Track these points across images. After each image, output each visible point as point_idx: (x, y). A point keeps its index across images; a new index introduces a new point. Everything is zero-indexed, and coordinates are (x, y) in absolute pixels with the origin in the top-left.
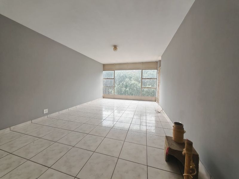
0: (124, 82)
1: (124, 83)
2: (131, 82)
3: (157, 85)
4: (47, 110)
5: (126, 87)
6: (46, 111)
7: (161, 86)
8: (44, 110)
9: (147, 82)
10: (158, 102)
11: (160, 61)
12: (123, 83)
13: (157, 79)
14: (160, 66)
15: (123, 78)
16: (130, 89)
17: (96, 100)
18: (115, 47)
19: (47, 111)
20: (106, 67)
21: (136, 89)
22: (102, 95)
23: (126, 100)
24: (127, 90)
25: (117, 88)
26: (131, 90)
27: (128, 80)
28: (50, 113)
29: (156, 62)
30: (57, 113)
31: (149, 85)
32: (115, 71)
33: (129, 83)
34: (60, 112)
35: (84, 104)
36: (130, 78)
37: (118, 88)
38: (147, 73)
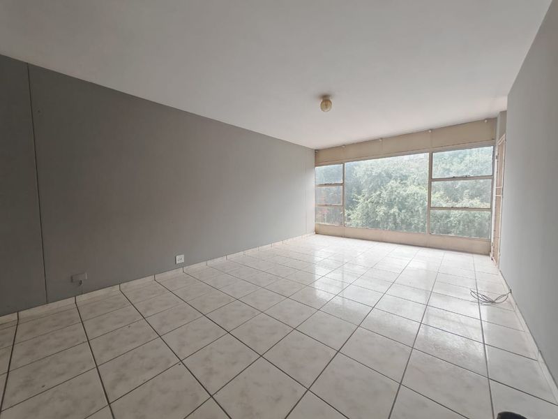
0: (384, 191)
1: (385, 194)
2: (405, 191)
3: (494, 198)
4: (182, 256)
5: (390, 204)
6: (180, 259)
7: (504, 203)
8: (177, 257)
9: (464, 188)
10: (495, 258)
11: (504, 113)
12: (380, 195)
13: (492, 177)
14: (503, 131)
15: (380, 181)
16: (400, 210)
17: (295, 239)
18: (326, 100)
19: (183, 259)
20: (320, 156)
21: (420, 209)
22: (312, 225)
23: (376, 243)
24: (392, 211)
25: (362, 208)
26: (403, 211)
27: (394, 185)
28: (188, 262)
29: (491, 121)
30: (203, 264)
31: (472, 197)
32: (346, 164)
33: (399, 193)
34: (210, 263)
35: (265, 247)
36: (403, 178)
37: (367, 207)
38: (462, 160)
